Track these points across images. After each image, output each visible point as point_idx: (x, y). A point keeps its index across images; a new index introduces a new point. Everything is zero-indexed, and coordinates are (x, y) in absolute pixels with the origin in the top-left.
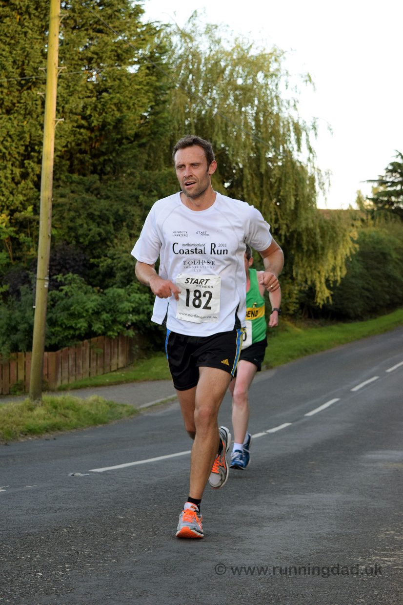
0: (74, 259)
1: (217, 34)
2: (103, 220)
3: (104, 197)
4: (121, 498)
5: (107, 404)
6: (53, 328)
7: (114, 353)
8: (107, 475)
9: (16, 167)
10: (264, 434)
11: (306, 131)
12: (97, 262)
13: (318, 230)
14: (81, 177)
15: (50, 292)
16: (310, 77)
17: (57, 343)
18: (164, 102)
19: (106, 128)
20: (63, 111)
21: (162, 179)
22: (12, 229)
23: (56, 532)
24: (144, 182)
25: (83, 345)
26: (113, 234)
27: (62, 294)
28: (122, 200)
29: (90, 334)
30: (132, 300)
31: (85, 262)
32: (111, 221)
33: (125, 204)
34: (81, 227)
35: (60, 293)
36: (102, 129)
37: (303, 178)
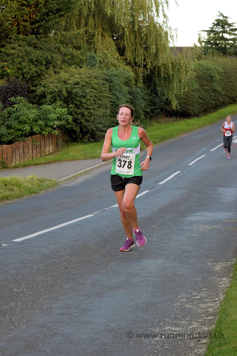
0: (22, 87)
2: (38, 63)
3: (39, 48)
4: (22, 270)
5: (39, 180)
6: (9, 130)
7: (47, 144)
11: (162, 4)
12: (35, 89)
13: (170, 65)
14: (25, 36)
15: (7, 108)
17: (12, 139)
19: (39, 6)
21: (74, 37)
24: (63, 38)
25: (28, 140)
26: (45, 72)
27: (14, 109)
28: (50, 50)
29: (32, 134)
30: (57, 112)
31: (28, 89)
32: (43, 64)
33: (51, 53)
34: (25, 68)
35: (13, 109)
36: (36, 6)
37: (161, 33)
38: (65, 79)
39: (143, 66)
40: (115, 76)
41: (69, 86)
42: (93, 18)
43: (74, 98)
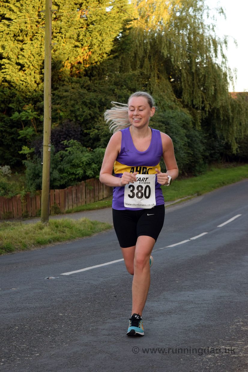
0: (75, 131)
2: (92, 105)
3: (93, 91)
4: (69, 298)
6: (62, 174)
7: (100, 189)
8: (71, 277)
9: (37, 74)
10: (188, 241)
11: (220, 44)
12: (89, 132)
13: (230, 107)
14: (78, 78)
15: (60, 152)
16: (222, 10)
17: (64, 183)
18: (130, 29)
19: (93, 47)
20: (65, 37)
21: (129, 78)
22: (35, 113)
23: (10, 329)
24: (118, 80)
25: (81, 185)
26: (98, 114)
27: (67, 153)
28: (104, 92)
29: (85, 177)
31: (81, 132)
32: (97, 106)
33: (106, 95)
34: (78, 111)
36: (90, 47)
37: (219, 74)
39: (201, 109)
40: (172, 118)
42: (148, 60)
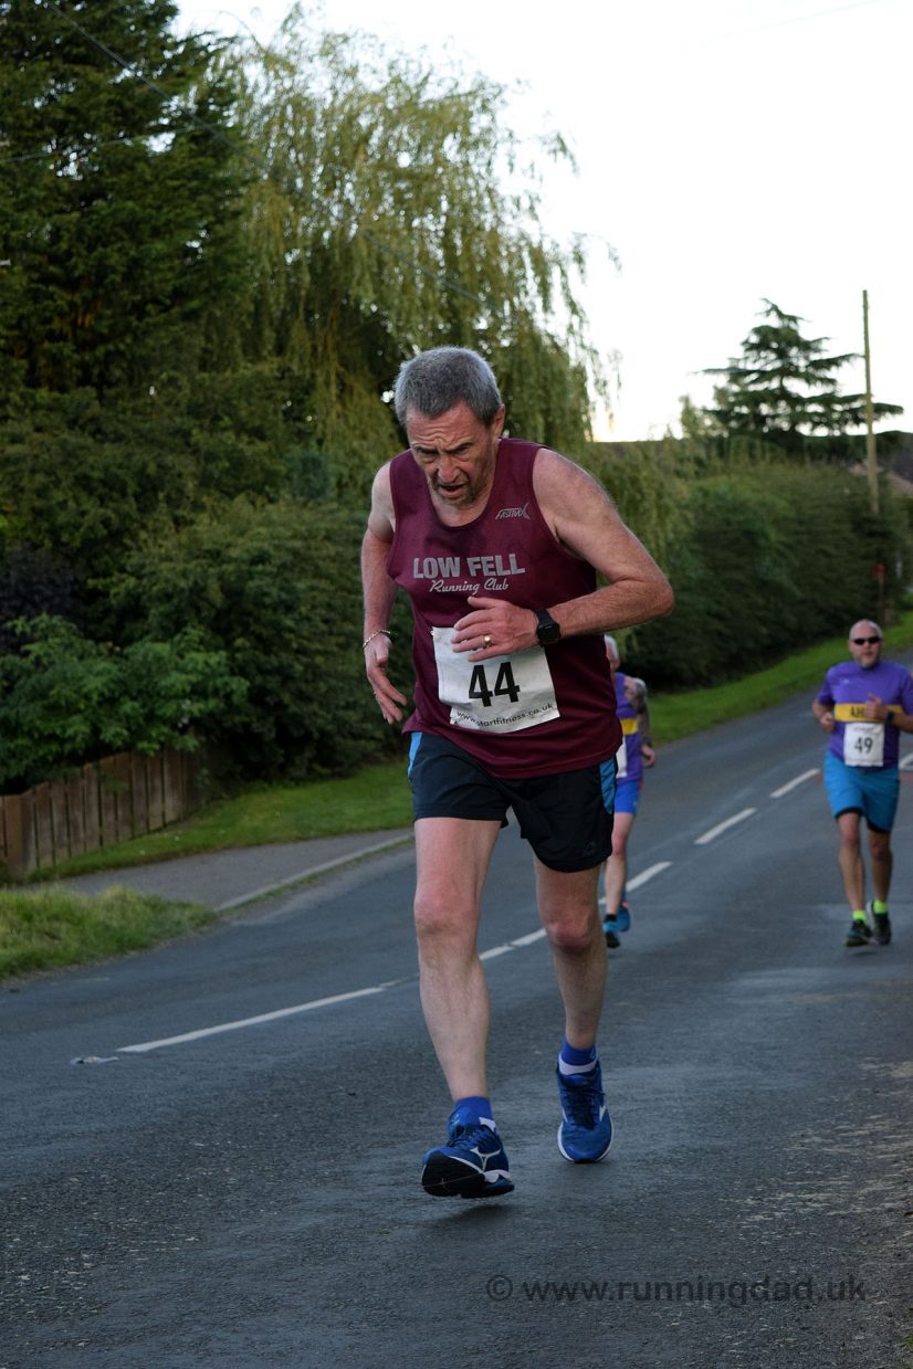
0: (52, 582)
1: (348, 56)
2: (111, 489)
3: (112, 436)
4: (195, 1105)
5: (146, 904)
6: (12, 742)
7: (153, 789)
8: (159, 1057)
10: (505, 949)
11: (560, 265)
12: (107, 587)
14: (56, 394)
16: (562, 142)
17: (22, 774)
18: (236, 214)
19: (107, 281)
20: (6, 247)
21: (240, 390)
23: (54, 1185)
24: (200, 398)
25: (83, 776)
26: (136, 521)
27: (28, 662)
28: (152, 441)
29: (97, 749)
30: (190, 667)
31: (76, 587)
32: (130, 491)
33: (157, 451)
34: (61, 509)
35: (24, 660)
36: (97, 282)
37: (562, 373)
38: (215, 543)
41: (230, 568)
42: (304, 324)
43: (249, 614)
